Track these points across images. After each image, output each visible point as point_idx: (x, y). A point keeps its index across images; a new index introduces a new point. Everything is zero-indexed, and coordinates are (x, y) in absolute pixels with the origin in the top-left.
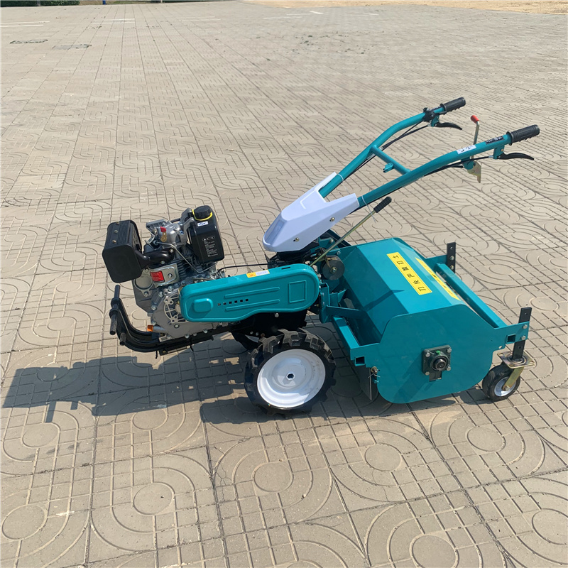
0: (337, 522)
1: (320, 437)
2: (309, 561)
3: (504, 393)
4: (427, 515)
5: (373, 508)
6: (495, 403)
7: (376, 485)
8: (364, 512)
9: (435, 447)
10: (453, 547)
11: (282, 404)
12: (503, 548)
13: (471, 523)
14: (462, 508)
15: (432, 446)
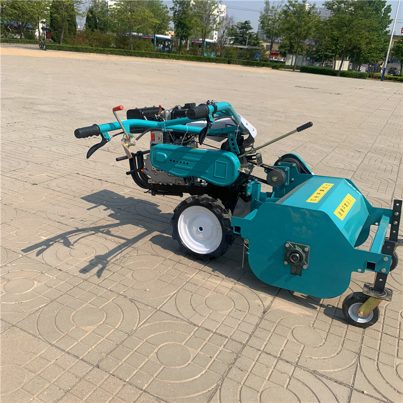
0: (145, 309)
1: (198, 275)
2: (106, 312)
3: (360, 321)
4: (200, 339)
5: (174, 317)
6: (350, 325)
7: (194, 310)
8: (167, 315)
9: (262, 318)
10: (190, 361)
11: (191, 247)
12: (222, 384)
13: (221, 360)
14: (230, 351)
15: (261, 316)
